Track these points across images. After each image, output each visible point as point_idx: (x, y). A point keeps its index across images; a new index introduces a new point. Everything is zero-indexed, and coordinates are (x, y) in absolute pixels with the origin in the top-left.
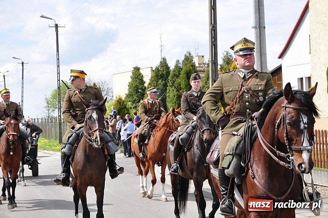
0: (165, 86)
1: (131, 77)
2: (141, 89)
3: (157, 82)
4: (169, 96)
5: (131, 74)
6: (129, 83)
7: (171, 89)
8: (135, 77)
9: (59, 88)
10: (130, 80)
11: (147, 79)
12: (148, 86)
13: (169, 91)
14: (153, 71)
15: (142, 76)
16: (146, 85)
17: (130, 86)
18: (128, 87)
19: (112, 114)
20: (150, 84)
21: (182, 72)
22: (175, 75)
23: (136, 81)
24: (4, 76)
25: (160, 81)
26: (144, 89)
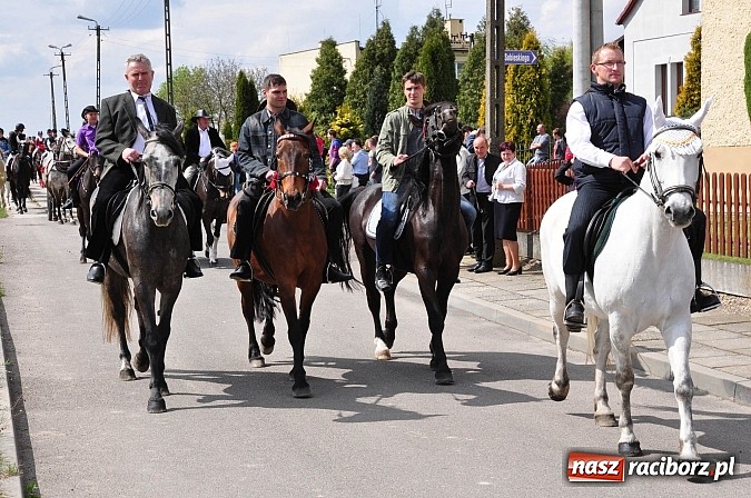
0: (387, 78)
1: (317, 60)
2: (339, 85)
3: (372, 71)
4: (393, 100)
5: (317, 54)
6: (314, 71)
8: (327, 60)
9: (170, 79)
10: (316, 66)
11: (350, 67)
12: (352, 81)
14: (362, 49)
15: (341, 59)
16: (347, 77)
17: (316, 77)
18: (311, 82)
20: (355, 74)
21: (422, 52)
23: (328, 68)
24: (62, 55)
25: (377, 69)
26: (343, 85)
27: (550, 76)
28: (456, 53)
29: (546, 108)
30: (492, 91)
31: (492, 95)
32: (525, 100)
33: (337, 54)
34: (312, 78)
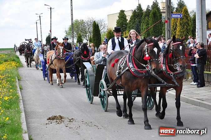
0: (140, 22)
1: (118, 17)
3: (135, 20)
5: (118, 15)
6: (117, 20)
7: (144, 24)
8: (121, 17)
10: (118, 18)
11: (128, 18)
12: (129, 22)
13: (143, 25)
14: (133, 12)
15: (126, 16)
17: (118, 22)
18: (116, 23)
19: (105, 41)
20: (130, 21)
21: (151, 13)
22: (146, 15)
23: (122, 19)
24: (40, 17)
25: (136, 19)
26: (126, 25)
27: (193, 20)
28: (162, 13)
29: (190, 30)
30: (167, 26)
31: (167, 28)
32: (183, 28)
33: (125, 14)
34: (117, 22)
